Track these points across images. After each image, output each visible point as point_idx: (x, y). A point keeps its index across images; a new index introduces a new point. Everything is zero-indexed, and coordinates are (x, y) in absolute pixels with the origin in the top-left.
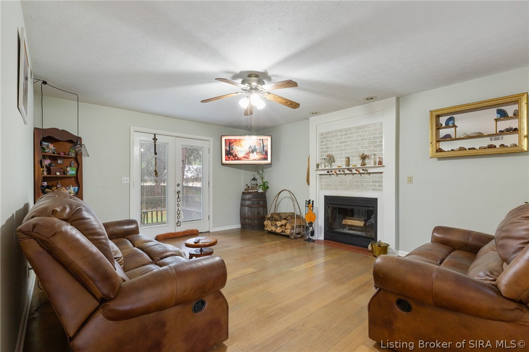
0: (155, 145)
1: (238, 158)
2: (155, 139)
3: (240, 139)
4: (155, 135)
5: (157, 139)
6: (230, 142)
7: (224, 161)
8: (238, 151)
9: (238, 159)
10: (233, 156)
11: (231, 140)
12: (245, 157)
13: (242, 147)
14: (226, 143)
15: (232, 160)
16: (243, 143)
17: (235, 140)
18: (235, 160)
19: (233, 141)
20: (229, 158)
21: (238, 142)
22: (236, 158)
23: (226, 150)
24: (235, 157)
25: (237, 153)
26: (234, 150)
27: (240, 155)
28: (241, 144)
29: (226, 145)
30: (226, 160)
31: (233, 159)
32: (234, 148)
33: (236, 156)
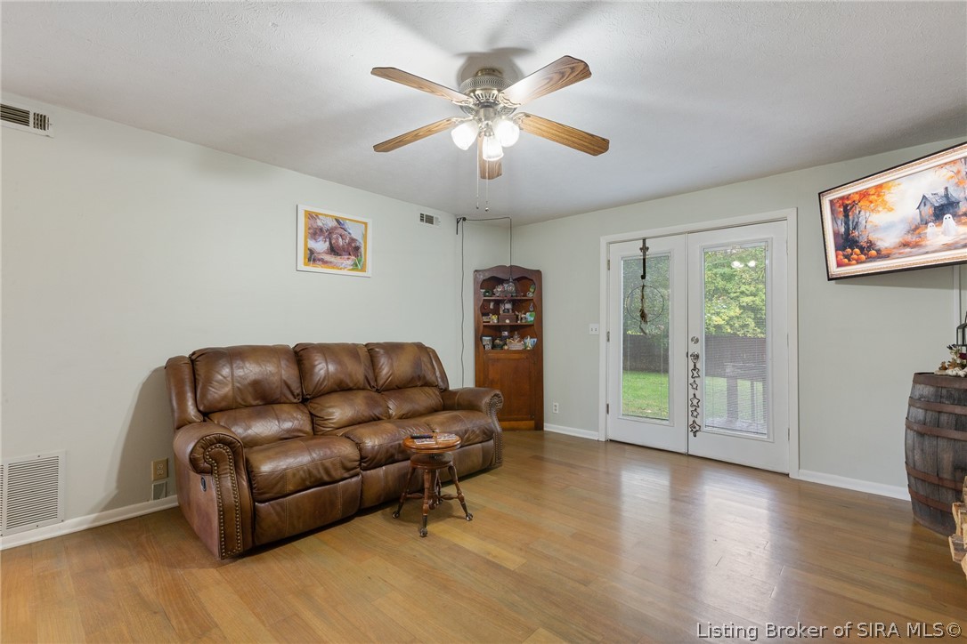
0: (644, 260)
1: (878, 251)
2: (644, 249)
3: (880, 186)
4: (644, 240)
5: (648, 248)
6: (845, 207)
7: (835, 270)
8: (876, 228)
9: (881, 255)
10: (862, 249)
11: (848, 197)
12: (905, 245)
13: (891, 210)
14: (833, 212)
15: (859, 262)
16: (890, 196)
17: (864, 195)
18: (870, 259)
19: (856, 198)
20: (847, 257)
21: (872, 198)
22: (873, 252)
23: (836, 234)
24: (868, 250)
25: (873, 237)
26: (861, 227)
27: (886, 241)
28: (884, 203)
29: (834, 219)
30: (839, 265)
31: (863, 257)
32: (862, 221)
33: (871, 245)
